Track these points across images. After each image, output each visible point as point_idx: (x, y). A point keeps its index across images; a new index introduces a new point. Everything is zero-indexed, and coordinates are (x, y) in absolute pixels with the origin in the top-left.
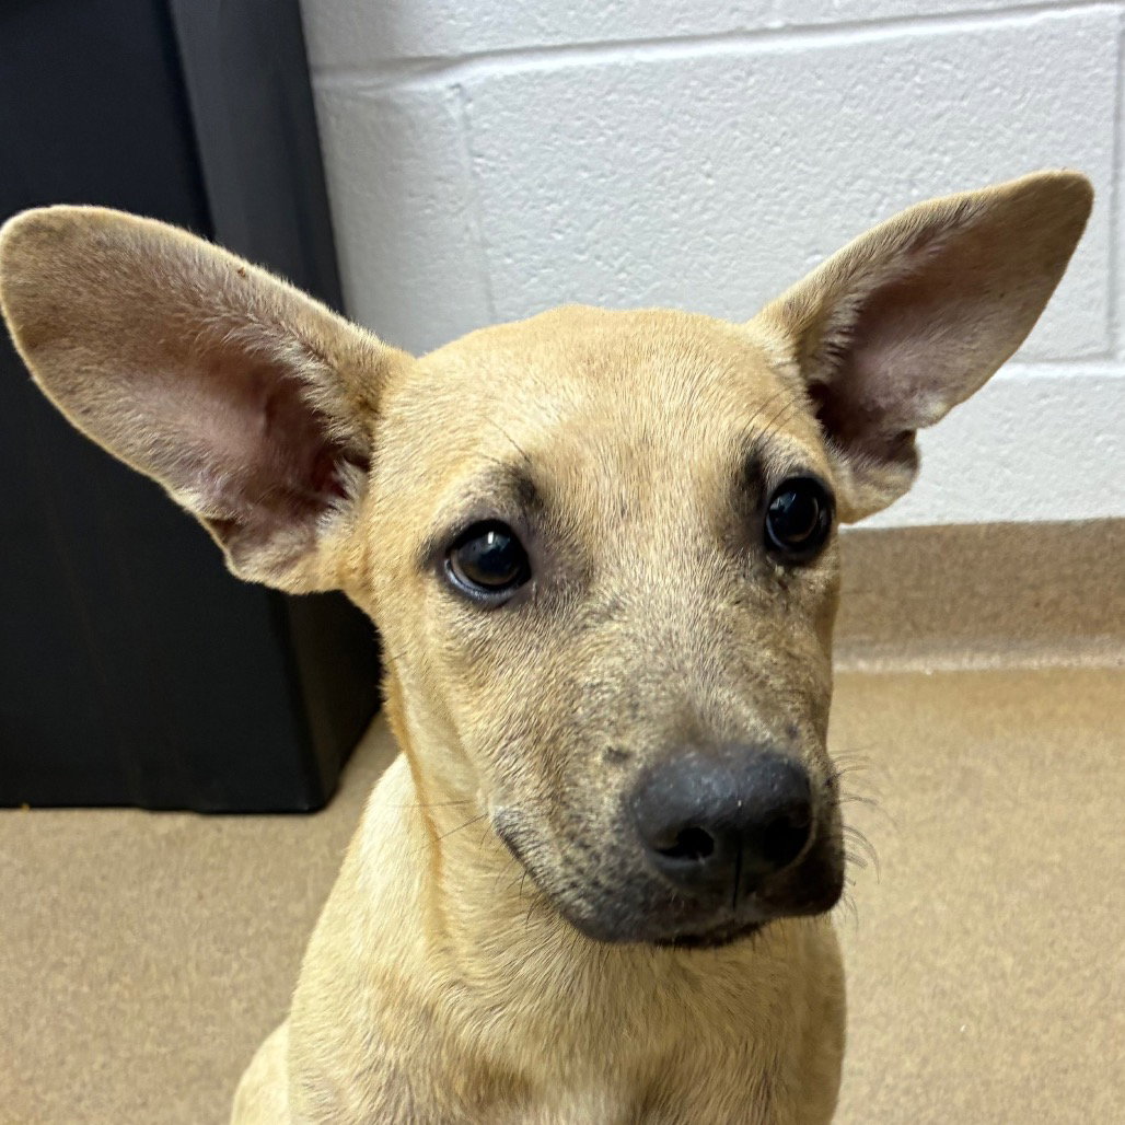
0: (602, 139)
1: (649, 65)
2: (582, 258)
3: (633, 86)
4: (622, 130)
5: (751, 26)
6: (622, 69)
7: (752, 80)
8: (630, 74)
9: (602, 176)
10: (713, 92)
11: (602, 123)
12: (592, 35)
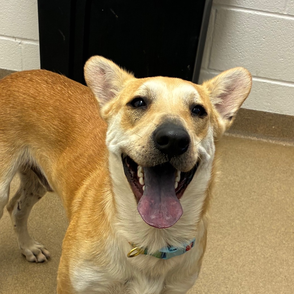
0: (243, 27)
1: (257, 15)
2: (233, 48)
3: (253, 18)
4: (248, 26)
5: (280, 13)
6: (252, 14)
7: (278, 23)
8: (253, 16)
9: (242, 34)
10: (269, 23)
11: (244, 24)
12: (247, 7)
